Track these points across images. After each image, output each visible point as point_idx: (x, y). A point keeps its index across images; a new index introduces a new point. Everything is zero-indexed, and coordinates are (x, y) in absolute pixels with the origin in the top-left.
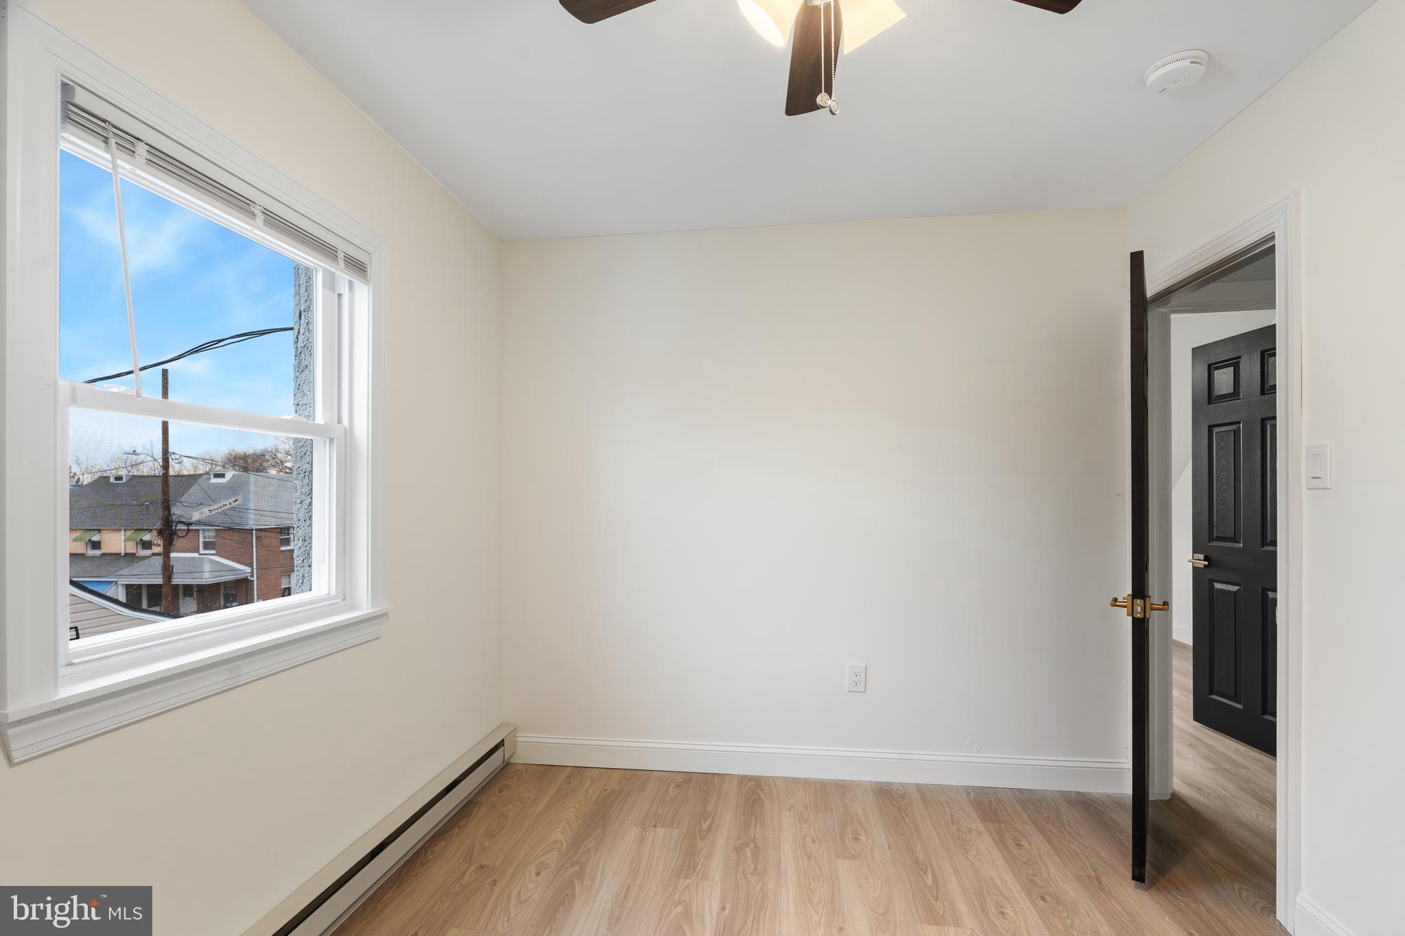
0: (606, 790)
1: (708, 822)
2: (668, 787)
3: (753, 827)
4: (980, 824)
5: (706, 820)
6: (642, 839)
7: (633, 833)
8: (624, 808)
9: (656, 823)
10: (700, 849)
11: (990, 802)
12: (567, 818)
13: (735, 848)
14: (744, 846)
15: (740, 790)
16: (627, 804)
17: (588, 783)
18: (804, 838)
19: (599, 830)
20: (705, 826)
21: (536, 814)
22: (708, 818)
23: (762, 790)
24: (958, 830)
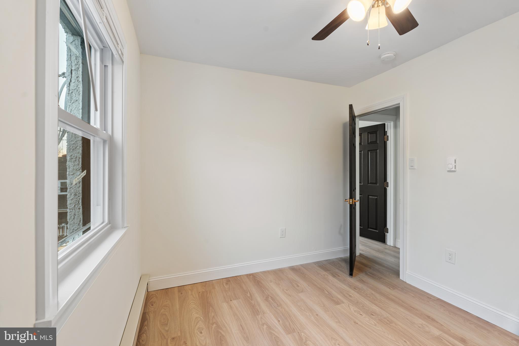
0: (200, 292)
1: (249, 293)
2: (224, 286)
3: (265, 291)
4: (325, 272)
5: (247, 293)
6: (231, 307)
7: (225, 305)
8: (213, 297)
9: (230, 299)
10: (254, 304)
11: (322, 265)
12: (193, 308)
13: (265, 300)
14: (267, 298)
15: (250, 280)
16: (213, 295)
17: (190, 292)
18: (283, 290)
19: (211, 308)
20: (249, 295)
21: (178, 310)
22: (247, 292)
23: (257, 278)
24: (322, 276)
